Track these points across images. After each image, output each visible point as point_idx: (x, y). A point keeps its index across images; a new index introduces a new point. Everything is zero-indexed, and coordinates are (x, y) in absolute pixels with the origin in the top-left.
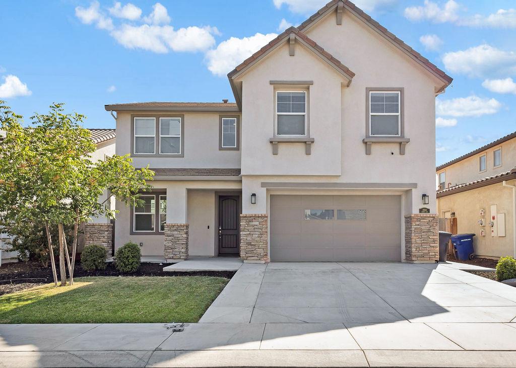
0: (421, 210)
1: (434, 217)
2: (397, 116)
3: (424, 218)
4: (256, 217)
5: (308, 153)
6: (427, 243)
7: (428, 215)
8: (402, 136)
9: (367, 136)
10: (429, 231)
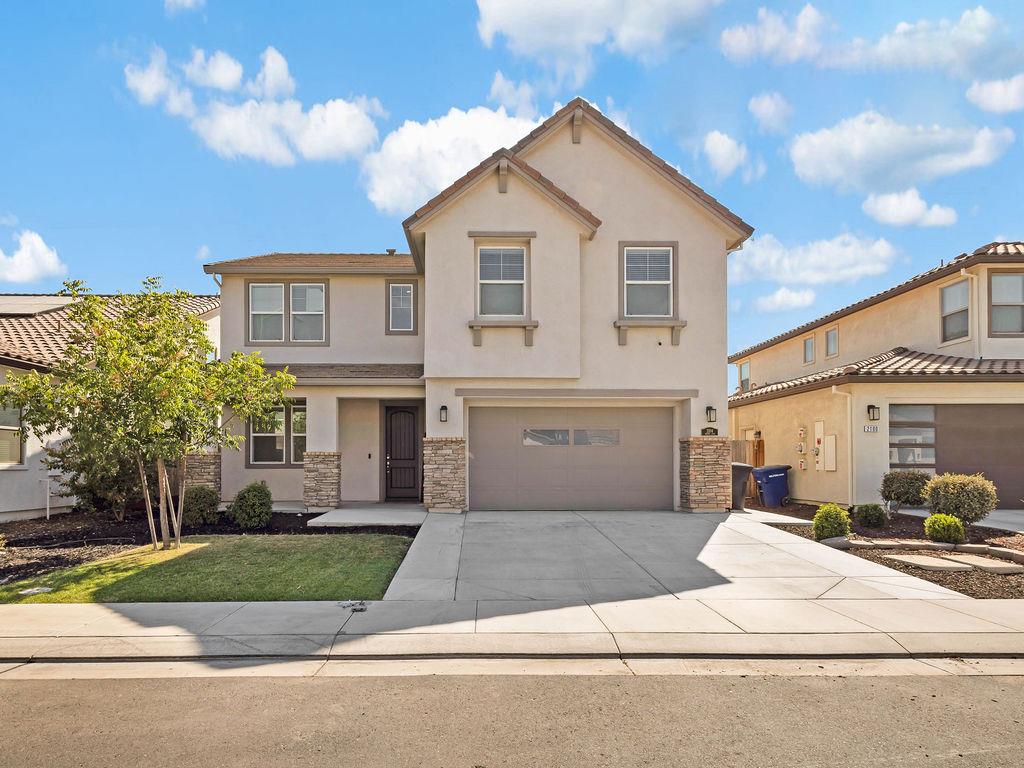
0: (704, 432)
1: (724, 442)
2: (668, 285)
3: (708, 443)
4: (447, 442)
5: (529, 343)
6: (713, 481)
7: (715, 438)
8: (676, 317)
9: (621, 317)
10: (716, 463)
